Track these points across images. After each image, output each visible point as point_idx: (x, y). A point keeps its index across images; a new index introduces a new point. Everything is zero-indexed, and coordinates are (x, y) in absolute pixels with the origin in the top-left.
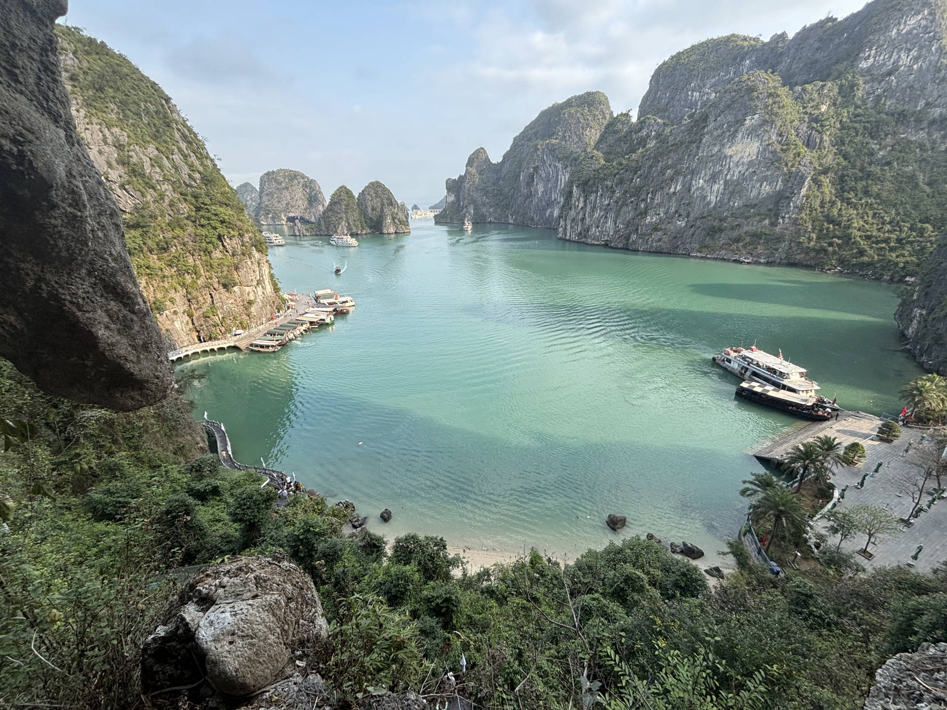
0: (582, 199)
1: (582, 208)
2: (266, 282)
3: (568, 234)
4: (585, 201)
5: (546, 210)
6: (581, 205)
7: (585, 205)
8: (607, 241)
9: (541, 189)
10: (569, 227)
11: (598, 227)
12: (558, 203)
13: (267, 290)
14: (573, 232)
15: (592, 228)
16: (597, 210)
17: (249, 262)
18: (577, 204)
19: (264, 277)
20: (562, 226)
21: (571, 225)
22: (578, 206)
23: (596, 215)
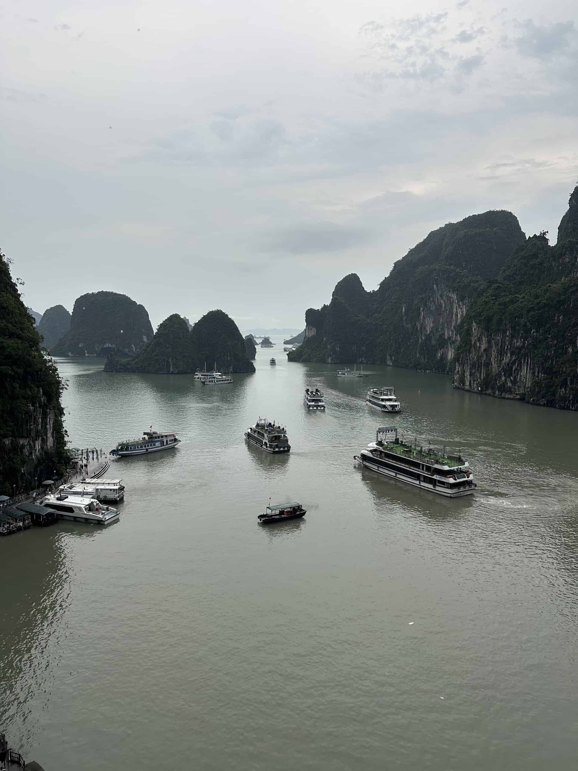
0: (484, 339)
1: (484, 350)
2: (49, 435)
3: (468, 383)
4: (489, 342)
5: (436, 351)
6: (483, 347)
7: (490, 346)
8: (523, 394)
9: (429, 325)
10: (467, 374)
12: (454, 342)
13: (48, 444)
14: (474, 381)
15: (500, 377)
16: (507, 354)
17: (32, 408)
18: (478, 345)
19: (48, 426)
20: (458, 372)
21: (470, 372)
22: (480, 347)
23: (506, 360)
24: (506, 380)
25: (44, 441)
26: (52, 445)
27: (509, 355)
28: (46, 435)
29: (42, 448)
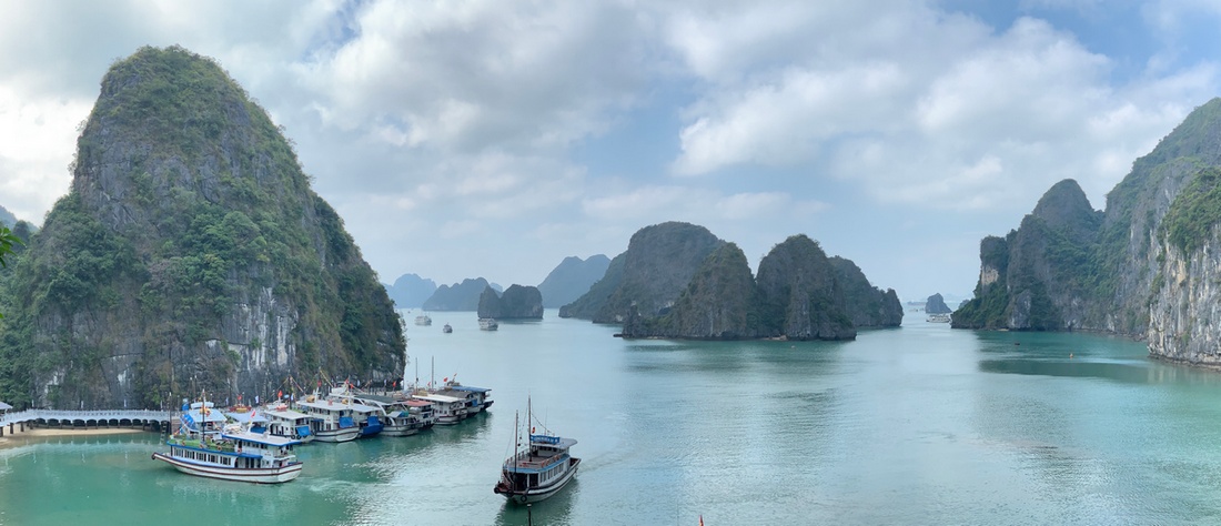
0: (1181, 264)
1: (1183, 284)
2: (281, 348)
3: (1162, 342)
4: (1188, 267)
6: (1180, 278)
7: (1188, 278)
10: (1162, 326)
11: (1207, 324)
13: (279, 359)
14: (1168, 337)
15: (1196, 326)
16: (1204, 285)
17: (246, 309)
18: (1174, 274)
19: (279, 337)
20: (1154, 324)
21: (1165, 321)
22: (1174, 279)
23: (1203, 297)
24: (1203, 331)
25: (272, 353)
26: (285, 362)
27: (1207, 287)
28: (275, 346)
29: (267, 363)
